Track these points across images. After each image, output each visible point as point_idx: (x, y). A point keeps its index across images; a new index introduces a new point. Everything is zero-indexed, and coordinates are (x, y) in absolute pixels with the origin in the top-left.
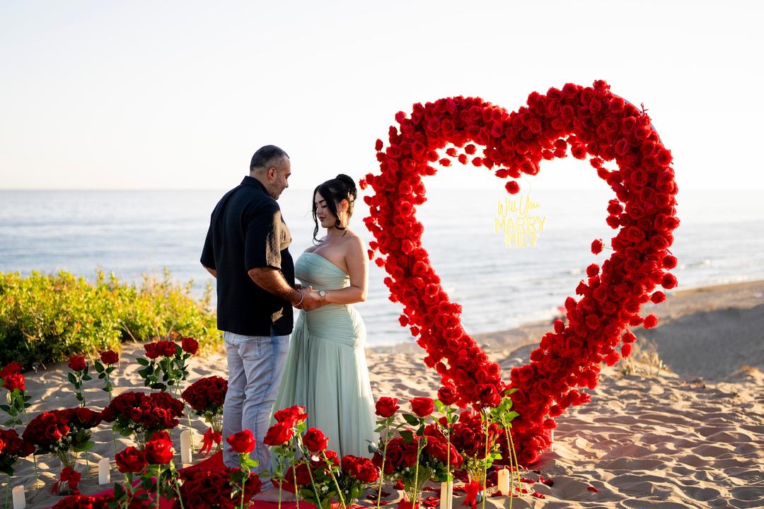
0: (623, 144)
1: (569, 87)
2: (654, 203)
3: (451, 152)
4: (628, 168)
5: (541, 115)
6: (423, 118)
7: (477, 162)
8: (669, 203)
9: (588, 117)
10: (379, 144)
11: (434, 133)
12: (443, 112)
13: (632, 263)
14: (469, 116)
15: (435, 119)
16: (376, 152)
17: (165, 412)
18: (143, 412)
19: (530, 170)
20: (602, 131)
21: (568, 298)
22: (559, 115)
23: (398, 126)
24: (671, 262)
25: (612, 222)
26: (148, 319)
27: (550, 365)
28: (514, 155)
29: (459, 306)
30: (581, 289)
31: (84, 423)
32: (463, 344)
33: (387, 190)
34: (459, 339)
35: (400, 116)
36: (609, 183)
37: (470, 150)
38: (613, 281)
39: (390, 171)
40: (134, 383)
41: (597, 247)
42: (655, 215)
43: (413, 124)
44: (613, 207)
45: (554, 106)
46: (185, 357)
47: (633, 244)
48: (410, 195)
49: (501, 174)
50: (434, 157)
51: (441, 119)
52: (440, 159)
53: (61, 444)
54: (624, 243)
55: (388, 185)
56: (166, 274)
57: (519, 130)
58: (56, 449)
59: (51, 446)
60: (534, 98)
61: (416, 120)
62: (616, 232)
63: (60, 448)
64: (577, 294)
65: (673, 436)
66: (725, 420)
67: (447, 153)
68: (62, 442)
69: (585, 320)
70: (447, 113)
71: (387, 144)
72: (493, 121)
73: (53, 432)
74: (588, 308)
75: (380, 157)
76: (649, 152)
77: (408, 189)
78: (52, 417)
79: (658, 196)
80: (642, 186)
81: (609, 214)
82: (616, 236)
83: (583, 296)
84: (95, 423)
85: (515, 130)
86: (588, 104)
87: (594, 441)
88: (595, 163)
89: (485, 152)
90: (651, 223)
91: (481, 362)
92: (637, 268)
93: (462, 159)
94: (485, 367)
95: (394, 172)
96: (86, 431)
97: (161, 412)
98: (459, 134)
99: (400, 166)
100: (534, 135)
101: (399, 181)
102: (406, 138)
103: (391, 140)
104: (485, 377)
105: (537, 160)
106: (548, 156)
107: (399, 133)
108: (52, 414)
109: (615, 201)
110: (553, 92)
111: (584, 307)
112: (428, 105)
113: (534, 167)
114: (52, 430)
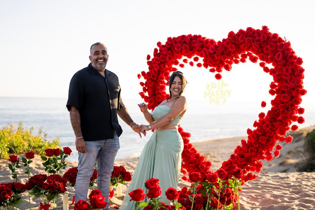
0: (279, 55)
1: (249, 29)
2: (294, 83)
3: (185, 61)
4: (281, 66)
5: (234, 42)
6: (172, 44)
7: (199, 65)
8: (301, 83)
9: (259, 43)
10: (149, 57)
11: (178, 52)
12: (183, 41)
13: (283, 112)
14: (197, 43)
15: (179, 45)
16: (147, 61)
17: (60, 184)
18: (49, 184)
19: (228, 68)
20: (267, 49)
21: (248, 129)
22: (244, 42)
23: (158, 48)
24: (301, 111)
25: (272, 92)
26: (21, 143)
27: (240, 161)
28: (220, 61)
29: (189, 134)
30: (255, 124)
31: (18, 190)
32: (192, 152)
33: (152, 79)
34: (191, 149)
35: (159, 44)
36: (271, 74)
37: (196, 59)
38: (272, 120)
39: (155, 70)
40: (20, 173)
41: (264, 104)
42: (294, 88)
43: (166, 47)
44: (272, 86)
45: (242, 38)
46: (65, 157)
47: (283, 103)
48: (164, 81)
49: (212, 71)
50: (176, 63)
51: (182, 45)
52: (180, 64)
53: (8, 202)
54: (278, 102)
55: (153, 76)
56: (20, 124)
57: (223, 49)
58: (5, 204)
59: (3, 203)
60: (231, 34)
61: (168, 45)
62: (273, 97)
63: (7, 204)
64: (254, 126)
65: (284, 195)
66: (299, 188)
67: (183, 61)
68: (9, 201)
69: (258, 139)
70: (185, 42)
71: (152, 57)
72: (209, 45)
73: (5, 195)
74: (260, 133)
75: (149, 63)
76: (292, 59)
77: (163, 78)
78: (3, 187)
79: (297, 80)
80: (288, 75)
81: (270, 89)
82: (273, 99)
83: (256, 128)
84: (23, 191)
85: (221, 49)
86: (259, 37)
87: (249, 198)
88: (262, 65)
89: (204, 60)
90: (292, 93)
91: (202, 160)
92: (286, 114)
93: (191, 64)
94: (204, 163)
95: (156, 70)
96: (19, 195)
97: (59, 184)
98: (191, 52)
99: (160, 67)
100: (230, 52)
101: (159, 75)
102: (163, 54)
103: (154, 55)
104: (204, 167)
105: (231, 63)
106: (237, 62)
107: (159, 52)
108: (3, 185)
109: (273, 82)
110: (241, 31)
111: (257, 133)
112: (174, 38)
113: (230, 66)
114: (5, 194)
